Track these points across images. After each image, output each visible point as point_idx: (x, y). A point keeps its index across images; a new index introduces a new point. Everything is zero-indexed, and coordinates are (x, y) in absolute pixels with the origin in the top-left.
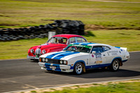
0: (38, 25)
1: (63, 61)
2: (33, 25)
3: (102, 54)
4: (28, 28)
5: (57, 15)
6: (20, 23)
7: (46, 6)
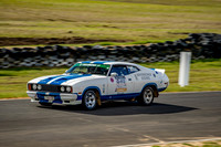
0: (163, 41)
1: (65, 87)
2: (155, 41)
3: (127, 77)
4: (148, 45)
5: (194, 25)
6: (134, 38)
7: (175, 11)
